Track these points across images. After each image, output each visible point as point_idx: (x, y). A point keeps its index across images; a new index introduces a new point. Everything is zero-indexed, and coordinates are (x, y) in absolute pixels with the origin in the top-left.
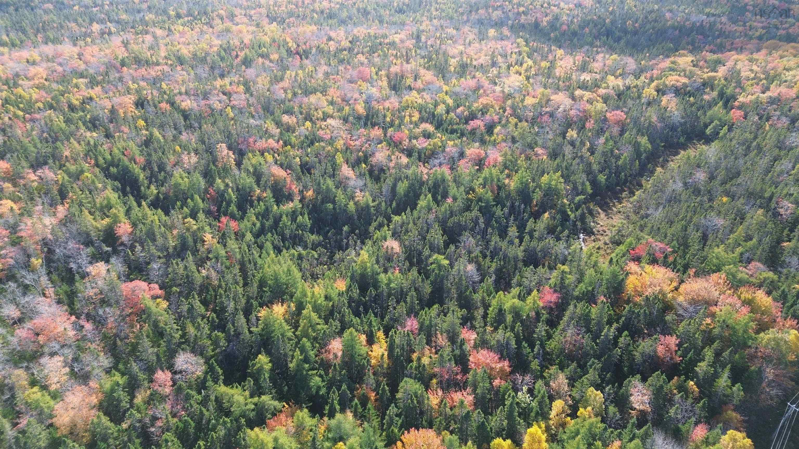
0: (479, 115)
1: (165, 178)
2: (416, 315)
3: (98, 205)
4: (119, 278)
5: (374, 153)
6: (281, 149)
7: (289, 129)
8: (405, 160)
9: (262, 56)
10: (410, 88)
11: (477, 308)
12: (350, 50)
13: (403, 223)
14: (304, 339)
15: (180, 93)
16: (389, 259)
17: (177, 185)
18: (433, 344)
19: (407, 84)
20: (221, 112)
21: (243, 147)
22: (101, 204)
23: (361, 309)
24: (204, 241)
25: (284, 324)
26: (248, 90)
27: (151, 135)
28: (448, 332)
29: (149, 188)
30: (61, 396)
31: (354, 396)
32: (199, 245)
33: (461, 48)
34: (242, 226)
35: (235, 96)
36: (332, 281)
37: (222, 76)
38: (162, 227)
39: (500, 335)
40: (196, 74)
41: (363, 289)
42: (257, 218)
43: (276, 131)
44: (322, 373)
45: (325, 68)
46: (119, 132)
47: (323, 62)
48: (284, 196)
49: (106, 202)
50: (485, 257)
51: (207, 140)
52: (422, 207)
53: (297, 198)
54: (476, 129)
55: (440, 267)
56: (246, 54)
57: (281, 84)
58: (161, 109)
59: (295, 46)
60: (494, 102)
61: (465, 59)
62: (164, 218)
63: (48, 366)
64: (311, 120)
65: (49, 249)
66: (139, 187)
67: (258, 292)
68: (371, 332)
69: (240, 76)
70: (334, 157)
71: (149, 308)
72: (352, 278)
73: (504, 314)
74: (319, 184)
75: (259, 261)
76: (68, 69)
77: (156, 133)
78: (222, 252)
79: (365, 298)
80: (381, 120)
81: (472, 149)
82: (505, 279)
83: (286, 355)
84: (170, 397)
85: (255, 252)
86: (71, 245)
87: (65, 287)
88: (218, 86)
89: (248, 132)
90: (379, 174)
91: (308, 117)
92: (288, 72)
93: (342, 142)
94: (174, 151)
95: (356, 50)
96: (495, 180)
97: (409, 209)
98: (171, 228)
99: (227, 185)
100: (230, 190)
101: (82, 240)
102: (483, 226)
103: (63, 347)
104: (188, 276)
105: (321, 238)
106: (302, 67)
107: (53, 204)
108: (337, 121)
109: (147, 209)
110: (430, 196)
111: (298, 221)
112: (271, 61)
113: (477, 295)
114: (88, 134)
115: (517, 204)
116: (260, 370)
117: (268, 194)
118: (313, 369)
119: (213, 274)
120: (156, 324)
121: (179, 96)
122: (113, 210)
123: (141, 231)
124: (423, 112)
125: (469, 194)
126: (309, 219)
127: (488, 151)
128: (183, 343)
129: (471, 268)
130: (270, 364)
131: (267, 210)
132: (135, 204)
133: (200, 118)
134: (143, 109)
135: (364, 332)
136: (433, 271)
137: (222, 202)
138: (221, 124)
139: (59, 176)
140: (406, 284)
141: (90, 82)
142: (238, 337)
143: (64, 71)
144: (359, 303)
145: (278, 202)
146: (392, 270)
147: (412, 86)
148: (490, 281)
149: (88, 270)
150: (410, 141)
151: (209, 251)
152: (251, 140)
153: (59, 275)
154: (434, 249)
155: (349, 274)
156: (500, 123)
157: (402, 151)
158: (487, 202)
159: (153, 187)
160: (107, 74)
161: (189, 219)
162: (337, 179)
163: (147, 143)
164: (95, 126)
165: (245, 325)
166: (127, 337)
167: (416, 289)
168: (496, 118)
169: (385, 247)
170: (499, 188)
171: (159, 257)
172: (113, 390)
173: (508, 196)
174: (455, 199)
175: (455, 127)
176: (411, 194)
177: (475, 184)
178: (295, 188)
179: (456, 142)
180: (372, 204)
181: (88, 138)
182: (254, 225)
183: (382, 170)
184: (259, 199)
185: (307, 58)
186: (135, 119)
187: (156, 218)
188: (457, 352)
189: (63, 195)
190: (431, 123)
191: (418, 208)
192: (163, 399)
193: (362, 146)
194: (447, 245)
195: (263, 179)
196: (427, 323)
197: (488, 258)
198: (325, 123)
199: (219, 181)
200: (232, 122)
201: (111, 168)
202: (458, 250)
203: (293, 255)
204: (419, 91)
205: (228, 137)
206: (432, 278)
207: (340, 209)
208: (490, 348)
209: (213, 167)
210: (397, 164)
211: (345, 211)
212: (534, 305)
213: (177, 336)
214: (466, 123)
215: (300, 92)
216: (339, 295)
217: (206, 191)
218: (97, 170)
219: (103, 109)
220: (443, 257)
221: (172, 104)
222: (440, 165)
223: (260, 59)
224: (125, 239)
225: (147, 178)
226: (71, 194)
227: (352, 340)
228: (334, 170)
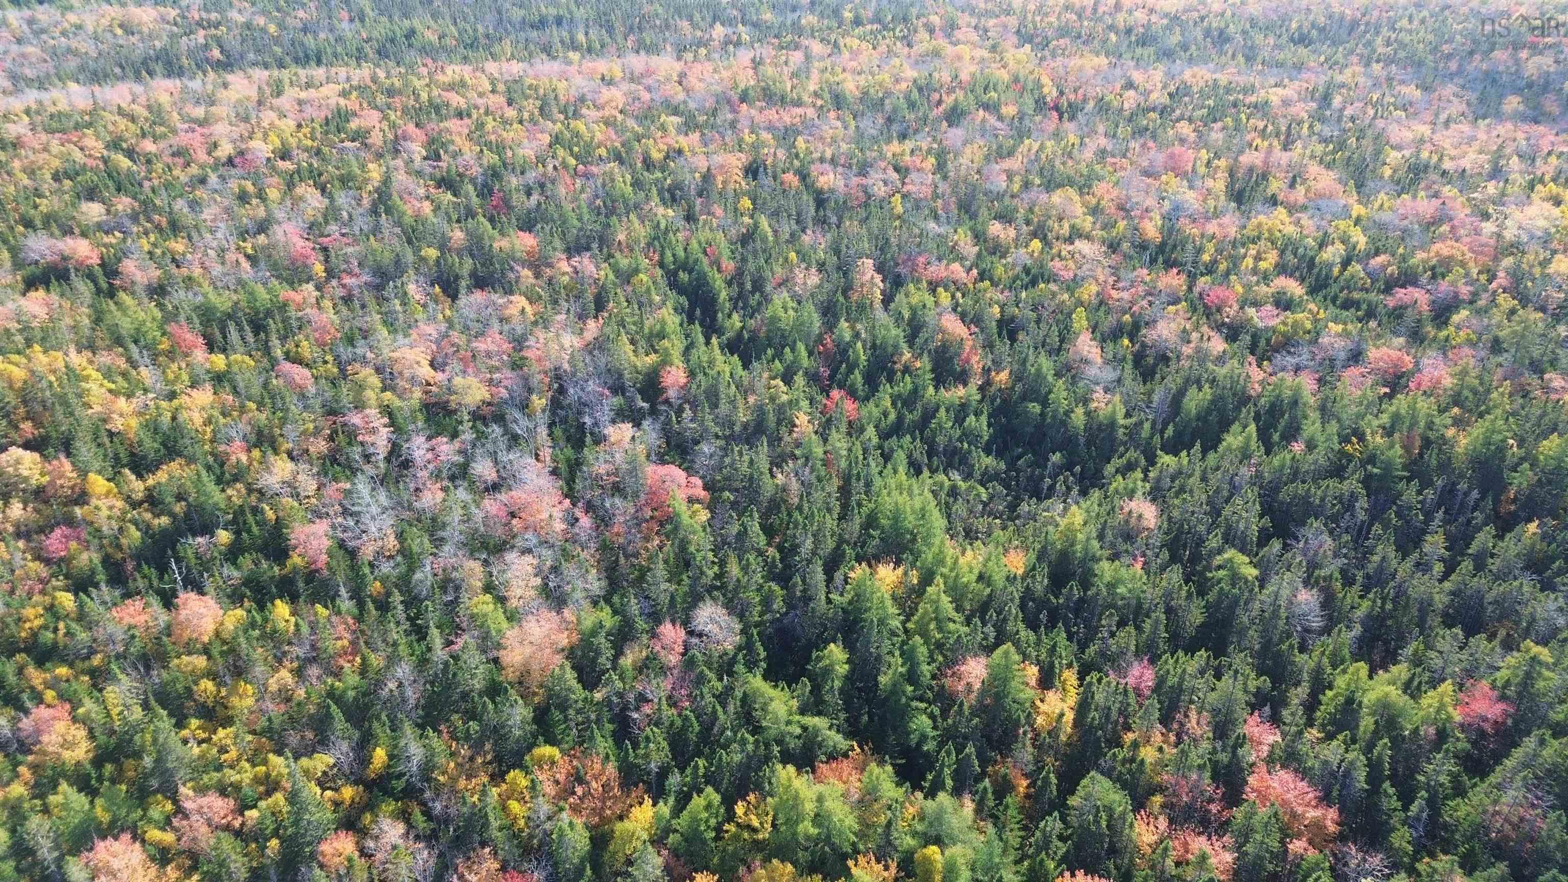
0: (1424, 280)
1: (759, 304)
2: (1154, 660)
3: (646, 331)
4: (648, 456)
5: (1155, 321)
6: (971, 286)
7: (997, 249)
8: (1218, 345)
9: (986, 107)
10: (1274, 201)
11: (1297, 684)
12: (1164, 111)
13: (1180, 473)
14: (918, 639)
15: (822, 160)
16: (1129, 536)
17: (775, 319)
18: (1175, 726)
19: (1269, 193)
20: (883, 203)
21: (902, 270)
22: (651, 329)
23: (1043, 616)
24: (795, 426)
25: (889, 603)
26: (941, 167)
27: (756, 226)
28: (1215, 712)
29: (730, 316)
30: (520, 620)
31: (984, 774)
32: (783, 430)
33: (1424, 130)
34: (864, 412)
35: (913, 176)
36: (1001, 549)
37: (903, 137)
38: (733, 387)
39: (1333, 752)
40: (857, 127)
41: (1058, 580)
42: (894, 404)
43: (970, 250)
44: (937, 711)
45: (1103, 142)
46: (709, 214)
47: (1101, 129)
48: (952, 372)
49: (658, 327)
50: (1348, 581)
51: (844, 249)
52: (1229, 449)
53: (976, 381)
54: (1406, 308)
55: (1235, 578)
56: (956, 100)
57: (1007, 164)
58: (782, 183)
59: (1055, 93)
60: (1469, 255)
61: (1425, 155)
62: (740, 371)
63: (514, 567)
64: (1044, 239)
65: (561, 386)
66: (716, 312)
67: (861, 535)
68: (1052, 666)
69: (935, 139)
70: (1069, 315)
71: (678, 515)
72: (1042, 555)
73: (1357, 712)
74: (1024, 362)
75: (878, 482)
76: (656, 97)
77: (764, 223)
78: (819, 451)
79: (1057, 597)
80: (1188, 256)
81: (1385, 349)
82: (1386, 642)
83: (878, 658)
84: (675, 672)
85: (873, 464)
86: (591, 386)
87: (569, 452)
88: (889, 155)
89: (919, 245)
90: (1155, 365)
91: (1040, 233)
92: (1027, 142)
93: (1094, 289)
94: (786, 259)
95: (1178, 112)
96: (1422, 424)
97: (1198, 446)
98: (745, 391)
99: (857, 335)
100: (859, 345)
101: (610, 382)
102: (1361, 516)
103: (541, 543)
104: (751, 478)
105: (1003, 466)
106: (1057, 136)
107: (582, 317)
108: (1096, 246)
109: (717, 351)
110: (1252, 427)
111: (966, 424)
112: (1000, 118)
113: (1305, 657)
114: (661, 210)
115: (1463, 486)
116: (828, 671)
117: (923, 364)
118: (921, 699)
119: (795, 485)
120: (683, 546)
121: (818, 165)
122: (666, 343)
123: (699, 386)
124: (1288, 253)
125: (1350, 442)
126: (989, 426)
127: (1425, 361)
128: (717, 588)
129: (1308, 599)
130: (847, 667)
131: (915, 392)
132: (701, 339)
133: (843, 208)
134: (755, 179)
135: (1038, 663)
136: (1219, 582)
137: (841, 362)
138: (875, 224)
139: (602, 273)
140: (1151, 594)
141: (686, 123)
142: (806, 605)
143: (652, 100)
144: (1043, 603)
145: (939, 381)
146: (1126, 560)
147: (1280, 197)
148: (1348, 636)
149: (606, 432)
150: (1242, 308)
151: (798, 445)
152: (921, 260)
153: (565, 431)
154: (1231, 538)
155: (1038, 546)
156: (1471, 302)
157: (1218, 327)
158: (1388, 467)
159: (735, 316)
160: (714, 113)
161: (779, 382)
162: (1062, 359)
163: (746, 239)
164: (674, 199)
165: (822, 586)
166: (636, 555)
167: (1169, 611)
168: (1465, 291)
169: (1126, 510)
170: (1427, 443)
171: (717, 437)
172: (594, 633)
173: (1445, 466)
174: (1311, 446)
175: (1356, 295)
176: (1214, 418)
177: (1369, 424)
178: (977, 362)
179: (1350, 327)
180: (1122, 422)
181: (660, 217)
182: (885, 414)
183: (1164, 359)
184: (906, 370)
185: (1072, 118)
186: (737, 195)
187: (727, 369)
188: (1224, 757)
189: (600, 304)
190: (1302, 280)
191: (1221, 449)
192: (664, 670)
193: (1132, 303)
194: (1264, 538)
195: (923, 335)
196: (1172, 681)
197: (1356, 588)
198: (1071, 248)
199: (844, 324)
200: (897, 223)
201: (681, 273)
202: (1290, 555)
203: (942, 485)
204: (1292, 209)
205: (882, 250)
206: (1211, 597)
207: (1054, 417)
208: (1303, 773)
209: (841, 299)
210: (1198, 350)
211: (1064, 423)
212: (1438, 711)
213: (710, 573)
214: (1388, 289)
215: (1037, 181)
216: (1008, 578)
217: (820, 339)
218: (659, 272)
219: (693, 171)
220: (1247, 560)
221: (804, 176)
222: (1297, 370)
223: (981, 112)
224: (672, 394)
225: (731, 299)
226: (611, 304)
227: (1007, 667)
228: (1062, 341)
